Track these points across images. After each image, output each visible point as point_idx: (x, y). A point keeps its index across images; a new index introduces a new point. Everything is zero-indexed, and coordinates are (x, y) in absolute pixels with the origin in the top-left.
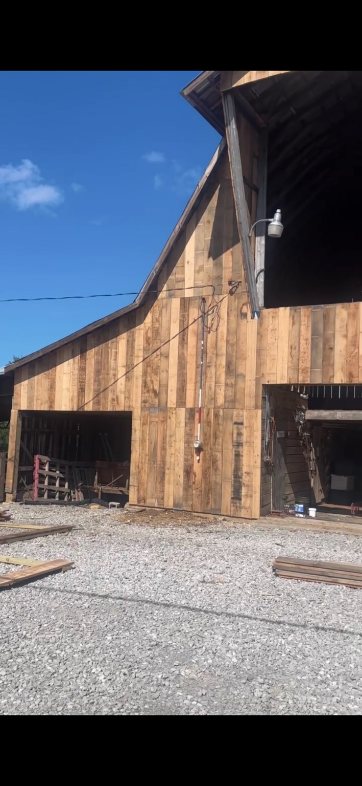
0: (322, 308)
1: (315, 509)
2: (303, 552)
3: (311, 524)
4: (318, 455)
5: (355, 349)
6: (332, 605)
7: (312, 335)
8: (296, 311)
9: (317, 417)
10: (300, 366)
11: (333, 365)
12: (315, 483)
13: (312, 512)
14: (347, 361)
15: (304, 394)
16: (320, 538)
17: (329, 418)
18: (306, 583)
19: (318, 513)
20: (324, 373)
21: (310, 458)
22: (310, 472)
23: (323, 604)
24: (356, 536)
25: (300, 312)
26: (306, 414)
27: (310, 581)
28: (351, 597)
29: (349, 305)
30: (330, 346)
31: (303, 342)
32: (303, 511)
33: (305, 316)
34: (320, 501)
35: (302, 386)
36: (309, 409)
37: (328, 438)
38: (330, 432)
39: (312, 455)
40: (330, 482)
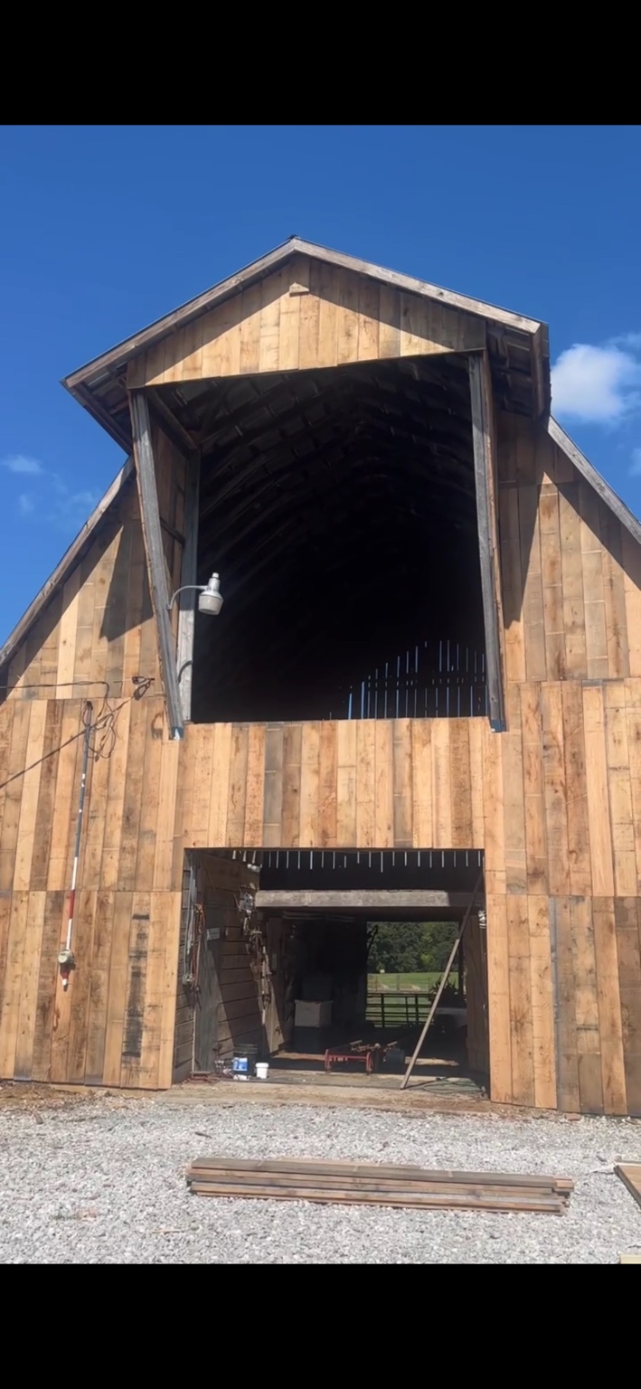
0: (282, 727)
1: (266, 1065)
2: (243, 1144)
3: (258, 1093)
4: (274, 967)
5: (331, 792)
6: (284, 1239)
7: (266, 769)
8: (241, 729)
9: (274, 902)
10: (247, 819)
11: (298, 818)
12: (269, 1017)
13: (262, 1069)
14: (319, 811)
15: (253, 865)
16: (272, 1117)
17: (293, 904)
18: (244, 1201)
19: (271, 1071)
20: (285, 830)
21: (261, 973)
22: (260, 998)
23: (269, 1239)
24: (330, 1108)
25: (248, 732)
26: (256, 898)
27: (249, 1198)
28: (316, 1220)
29: (322, 725)
30: (292, 786)
31: (251, 779)
32: (245, 1070)
33: (255, 738)
34: (276, 1048)
35: (250, 851)
36: (261, 889)
37: (292, 937)
38: (294, 926)
39: (265, 969)
40: (293, 1013)
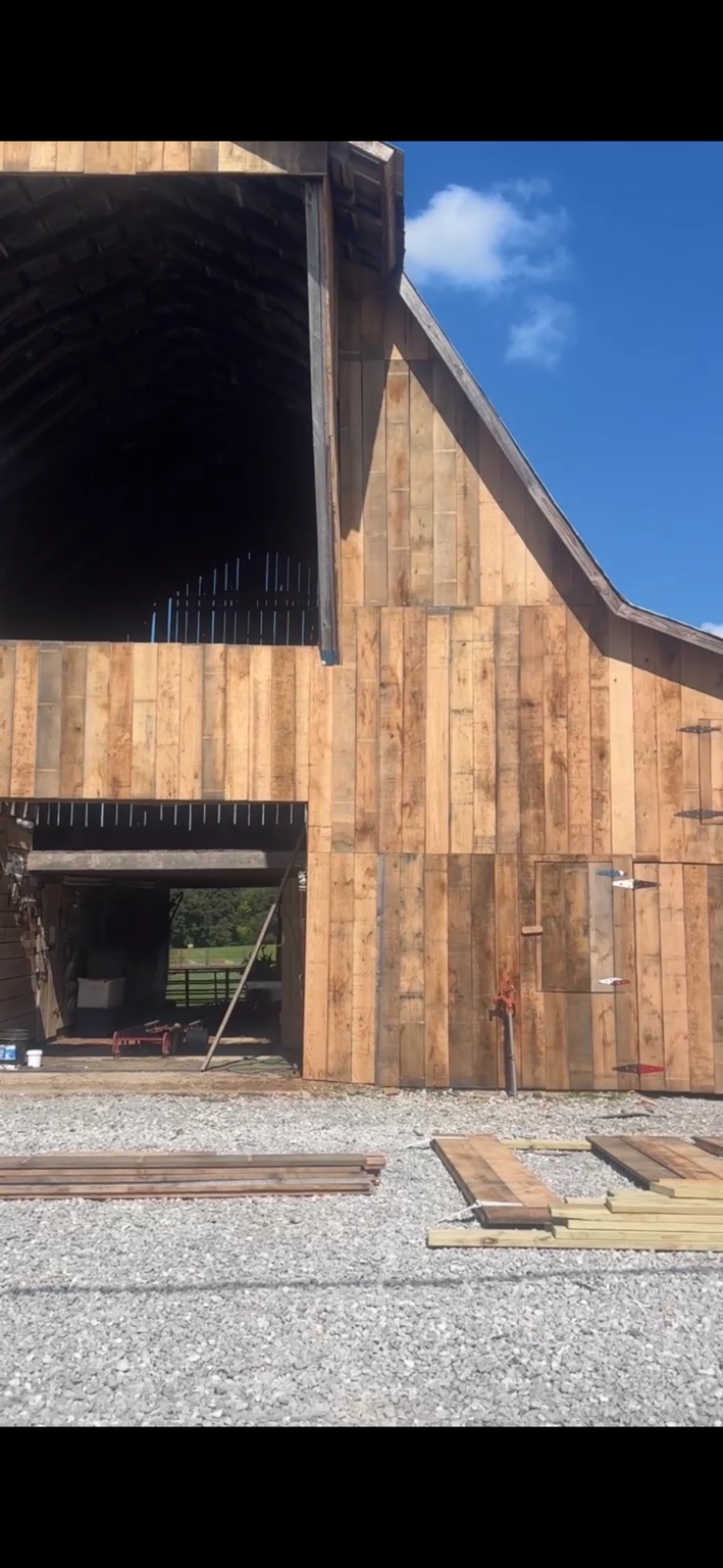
0: (59, 648)
1: (40, 1052)
2: (7, 1142)
3: (28, 1084)
4: (52, 940)
5: (124, 732)
6: (51, 1240)
7: (40, 701)
8: (5, 648)
9: (51, 865)
10: (14, 763)
11: (81, 762)
12: (45, 999)
13: (34, 1057)
14: (109, 755)
15: (24, 819)
16: (45, 1109)
17: (75, 867)
18: (5, 1203)
19: (47, 1059)
20: (64, 778)
21: (35, 949)
22: (33, 977)
23: (33, 1242)
24: (116, 1096)
25: (15, 651)
26: (29, 861)
27: (12, 1200)
28: (91, 1218)
29: (114, 648)
30: (75, 724)
31: (20, 712)
32: (14, 1058)
33: (25, 661)
34: (54, 1034)
35: (20, 803)
36: (34, 849)
37: (75, 906)
38: (78, 894)
39: (40, 943)
40: (75, 993)
